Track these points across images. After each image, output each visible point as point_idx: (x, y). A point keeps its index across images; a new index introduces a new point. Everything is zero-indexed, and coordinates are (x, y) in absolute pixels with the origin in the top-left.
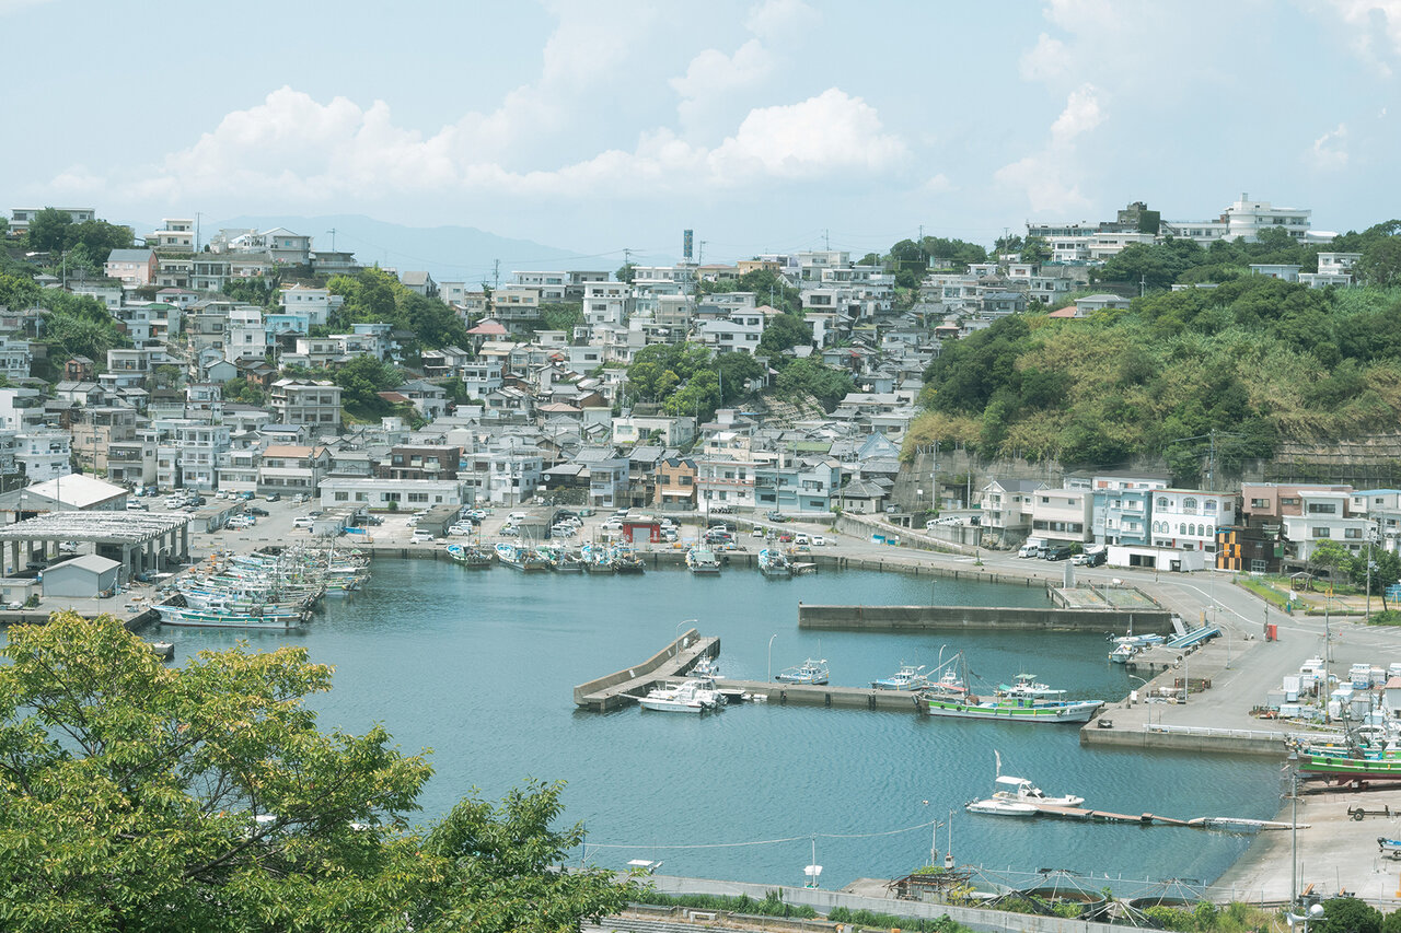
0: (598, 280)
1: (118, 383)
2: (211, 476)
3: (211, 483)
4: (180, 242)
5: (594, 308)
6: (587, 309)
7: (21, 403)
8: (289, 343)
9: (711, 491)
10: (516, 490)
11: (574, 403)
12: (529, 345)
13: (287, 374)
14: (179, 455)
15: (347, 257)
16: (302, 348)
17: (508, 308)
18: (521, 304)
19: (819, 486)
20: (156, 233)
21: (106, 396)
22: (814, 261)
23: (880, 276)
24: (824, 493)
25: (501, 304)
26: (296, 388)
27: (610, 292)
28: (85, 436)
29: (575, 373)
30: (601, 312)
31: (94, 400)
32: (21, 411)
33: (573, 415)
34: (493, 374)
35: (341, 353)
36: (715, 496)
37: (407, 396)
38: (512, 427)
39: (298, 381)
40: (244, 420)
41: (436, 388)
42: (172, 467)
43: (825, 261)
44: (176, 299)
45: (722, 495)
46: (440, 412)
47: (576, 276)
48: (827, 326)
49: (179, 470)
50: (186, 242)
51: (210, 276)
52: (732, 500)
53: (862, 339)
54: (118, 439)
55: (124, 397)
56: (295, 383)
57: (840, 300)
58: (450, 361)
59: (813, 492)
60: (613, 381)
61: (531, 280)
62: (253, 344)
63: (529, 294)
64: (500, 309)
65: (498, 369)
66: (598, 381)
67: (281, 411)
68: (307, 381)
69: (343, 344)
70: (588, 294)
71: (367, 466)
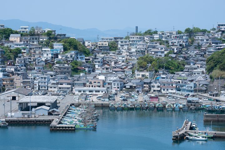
0: (121, 39)
1: (20, 66)
2: (47, 87)
3: (46, 89)
4: (25, 32)
5: (121, 46)
6: (119, 46)
7: (2, 71)
8: (56, 56)
9: (165, 89)
10: (119, 89)
11: (122, 69)
12: (107, 55)
13: (57, 63)
14: (39, 83)
15: (65, 35)
16: (60, 57)
17: (101, 46)
18: (104, 45)
19: (191, 87)
20: (19, 30)
21: (18, 69)
22: (170, 34)
23: (185, 37)
24: (192, 89)
25: (100, 45)
26: (60, 66)
27: (125, 42)
28: (16, 78)
29: (120, 62)
30: (122, 47)
31: (16, 70)
32: (2, 73)
33: (122, 71)
34: (101, 62)
35: (68, 58)
36: (166, 90)
37: (84, 68)
38: (110, 75)
39: (61, 65)
40: (50, 74)
41: (90, 66)
42: (38, 86)
43: (172, 34)
44: (28, 46)
45: (168, 90)
46: (91, 71)
47: (115, 38)
48: (177, 49)
49: (39, 86)
50: (27, 32)
51: (34, 40)
52: (170, 91)
53: (184, 52)
54: (24, 79)
55: (21, 69)
56: (60, 65)
57: (178, 43)
58: (91, 59)
59: (190, 89)
60: (130, 63)
61: (105, 39)
62: (48, 56)
63: (105, 43)
64: (99, 47)
65: (102, 61)
66: (126, 63)
67: (58, 72)
68: (63, 65)
69: (69, 56)
70: (119, 43)
71: (83, 84)
